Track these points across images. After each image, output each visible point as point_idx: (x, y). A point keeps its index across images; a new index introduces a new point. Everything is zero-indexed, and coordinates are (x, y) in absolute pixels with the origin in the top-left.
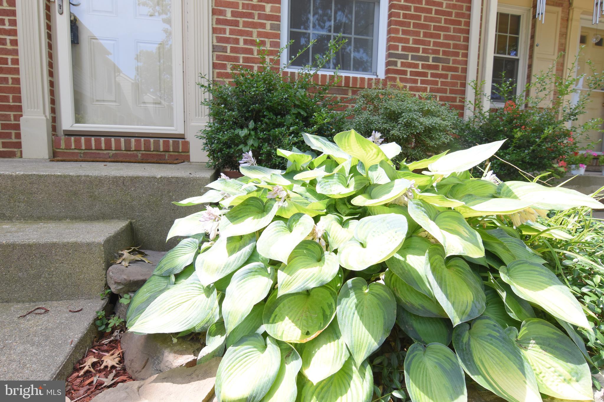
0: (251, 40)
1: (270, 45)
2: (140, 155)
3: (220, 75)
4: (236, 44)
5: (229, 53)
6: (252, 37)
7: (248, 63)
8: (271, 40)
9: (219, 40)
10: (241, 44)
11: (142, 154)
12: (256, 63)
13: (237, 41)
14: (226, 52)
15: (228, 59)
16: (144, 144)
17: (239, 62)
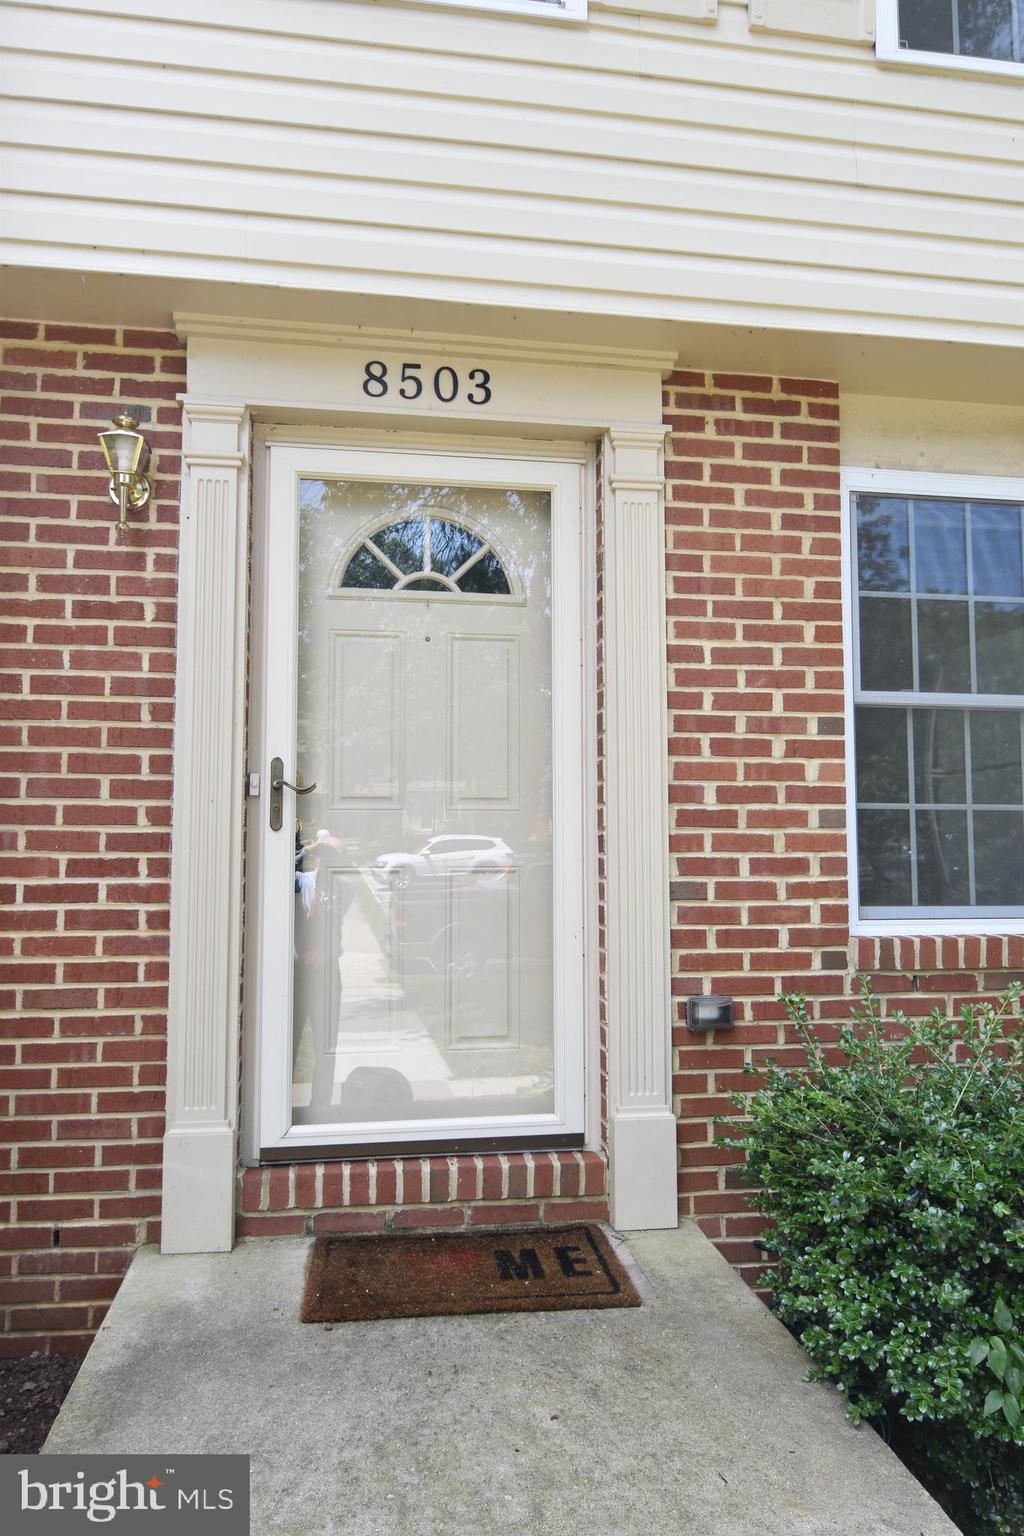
0: (769, 859)
1: (822, 868)
2: (469, 1212)
3: (687, 963)
4: (731, 875)
5: (711, 901)
6: (771, 851)
7: (764, 923)
8: (823, 855)
9: (686, 867)
10: (745, 875)
11: (476, 1209)
12: (783, 923)
13: (732, 867)
14: (706, 899)
15: (710, 916)
16: (485, 1180)
17: (740, 924)
